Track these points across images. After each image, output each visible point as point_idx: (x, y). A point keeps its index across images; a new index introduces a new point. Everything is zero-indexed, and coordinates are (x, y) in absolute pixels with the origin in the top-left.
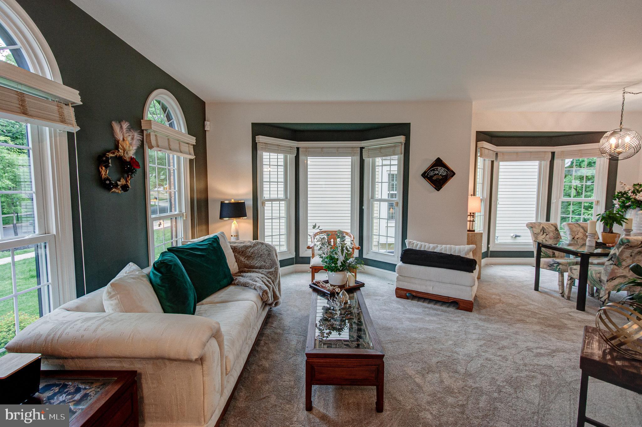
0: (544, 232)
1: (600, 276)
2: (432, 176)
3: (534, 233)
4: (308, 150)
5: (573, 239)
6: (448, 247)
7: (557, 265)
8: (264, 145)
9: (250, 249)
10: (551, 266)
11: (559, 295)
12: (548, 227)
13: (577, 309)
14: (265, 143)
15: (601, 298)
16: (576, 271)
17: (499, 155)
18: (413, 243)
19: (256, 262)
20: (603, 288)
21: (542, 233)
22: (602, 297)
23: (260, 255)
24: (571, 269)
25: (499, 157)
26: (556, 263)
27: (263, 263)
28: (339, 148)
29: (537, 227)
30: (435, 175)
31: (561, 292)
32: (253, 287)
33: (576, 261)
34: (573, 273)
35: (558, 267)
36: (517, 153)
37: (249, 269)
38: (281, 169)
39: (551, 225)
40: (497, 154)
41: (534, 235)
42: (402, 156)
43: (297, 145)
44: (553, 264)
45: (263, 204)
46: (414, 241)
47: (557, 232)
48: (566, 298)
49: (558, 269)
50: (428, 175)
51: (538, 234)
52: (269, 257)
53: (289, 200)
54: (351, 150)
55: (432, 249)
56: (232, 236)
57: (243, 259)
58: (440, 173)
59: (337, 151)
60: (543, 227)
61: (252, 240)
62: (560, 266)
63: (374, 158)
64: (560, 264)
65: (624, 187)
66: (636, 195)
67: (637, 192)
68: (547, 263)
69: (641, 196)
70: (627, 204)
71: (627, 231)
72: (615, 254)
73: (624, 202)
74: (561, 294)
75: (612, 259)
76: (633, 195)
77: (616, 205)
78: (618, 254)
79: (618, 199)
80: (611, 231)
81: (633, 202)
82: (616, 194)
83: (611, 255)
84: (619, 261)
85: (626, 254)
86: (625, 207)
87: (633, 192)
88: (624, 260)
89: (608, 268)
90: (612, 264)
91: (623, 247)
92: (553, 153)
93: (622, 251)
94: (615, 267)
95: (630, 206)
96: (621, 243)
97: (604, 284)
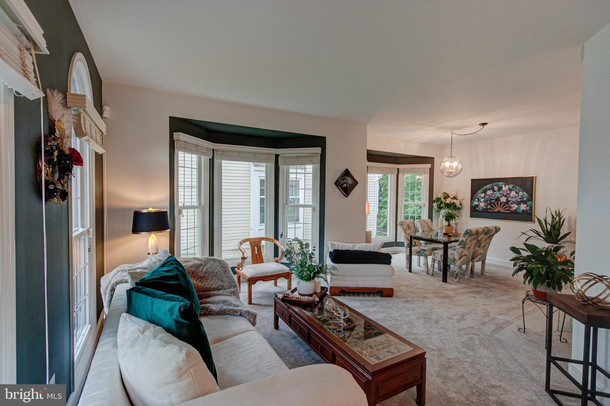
0: (409, 228)
1: (454, 256)
2: (342, 185)
4: (225, 153)
5: (423, 231)
6: (363, 245)
7: (423, 251)
8: (184, 143)
9: (201, 268)
10: (419, 252)
11: (425, 274)
12: (410, 224)
13: (443, 282)
14: (184, 142)
15: (455, 272)
16: (437, 254)
18: (335, 244)
19: (211, 283)
22: (456, 271)
23: (214, 274)
24: (434, 254)
25: (369, 170)
26: (423, 250)
27: (220, 282)
28: (256, 153)
29: (405, 224)
30: (344, 183)
31: (427, 271)
32: (239, 313)
33: (431, 247)
34: (435, 257)
35: (424, 253)
37: (207, 293)
38: (195, 172)
39: (411, 222)
41: (404, 231)
42: (319, 165)
43: (213, 147)
45: (180, 212)
46: (335, 243)
47: (415, 227)
48: (431, 275)
49: (424, 255)
50: (339, 183)
51: (406, 229)
52: (225, 275)
53: (204, 207)
54: (267, 156)
55: (352, 248)
56: (149, 254)
57: (195, 281)
58: (348, 182)
59: (255, 156)
60: (408, 224)
61: (208, 257)
62: (426, 252)
63: (288, 166)
64: (425, 250)
65: (438, 193)
66: (446, 200)
67: (445, 198)
68: (416, 250)
69: (448, 201)
70: (441, 206)
71: (456, 224)
72: (463, 241)
73: (440, 205)
74: (427, 272)
75: (462, 244)
76: (444, 200)
77: (435, 207)
78: (464, 240)
79: (435, 203)
80: (449, 225)
81: (445, 205)
82: (434, 199)
83: (461, 241)
84: (465, 245)
85: (469, 240)
86: (440, 208)
87: (444, 198)
88: (467, 244)
89: (459, 250)
90: (461, 247)
91: (467, 235)
92: (398, 169)
93: (467, 239)
94: (463, 249)
95: (443, 207)
96: (466, 233)
97: (457, 261)
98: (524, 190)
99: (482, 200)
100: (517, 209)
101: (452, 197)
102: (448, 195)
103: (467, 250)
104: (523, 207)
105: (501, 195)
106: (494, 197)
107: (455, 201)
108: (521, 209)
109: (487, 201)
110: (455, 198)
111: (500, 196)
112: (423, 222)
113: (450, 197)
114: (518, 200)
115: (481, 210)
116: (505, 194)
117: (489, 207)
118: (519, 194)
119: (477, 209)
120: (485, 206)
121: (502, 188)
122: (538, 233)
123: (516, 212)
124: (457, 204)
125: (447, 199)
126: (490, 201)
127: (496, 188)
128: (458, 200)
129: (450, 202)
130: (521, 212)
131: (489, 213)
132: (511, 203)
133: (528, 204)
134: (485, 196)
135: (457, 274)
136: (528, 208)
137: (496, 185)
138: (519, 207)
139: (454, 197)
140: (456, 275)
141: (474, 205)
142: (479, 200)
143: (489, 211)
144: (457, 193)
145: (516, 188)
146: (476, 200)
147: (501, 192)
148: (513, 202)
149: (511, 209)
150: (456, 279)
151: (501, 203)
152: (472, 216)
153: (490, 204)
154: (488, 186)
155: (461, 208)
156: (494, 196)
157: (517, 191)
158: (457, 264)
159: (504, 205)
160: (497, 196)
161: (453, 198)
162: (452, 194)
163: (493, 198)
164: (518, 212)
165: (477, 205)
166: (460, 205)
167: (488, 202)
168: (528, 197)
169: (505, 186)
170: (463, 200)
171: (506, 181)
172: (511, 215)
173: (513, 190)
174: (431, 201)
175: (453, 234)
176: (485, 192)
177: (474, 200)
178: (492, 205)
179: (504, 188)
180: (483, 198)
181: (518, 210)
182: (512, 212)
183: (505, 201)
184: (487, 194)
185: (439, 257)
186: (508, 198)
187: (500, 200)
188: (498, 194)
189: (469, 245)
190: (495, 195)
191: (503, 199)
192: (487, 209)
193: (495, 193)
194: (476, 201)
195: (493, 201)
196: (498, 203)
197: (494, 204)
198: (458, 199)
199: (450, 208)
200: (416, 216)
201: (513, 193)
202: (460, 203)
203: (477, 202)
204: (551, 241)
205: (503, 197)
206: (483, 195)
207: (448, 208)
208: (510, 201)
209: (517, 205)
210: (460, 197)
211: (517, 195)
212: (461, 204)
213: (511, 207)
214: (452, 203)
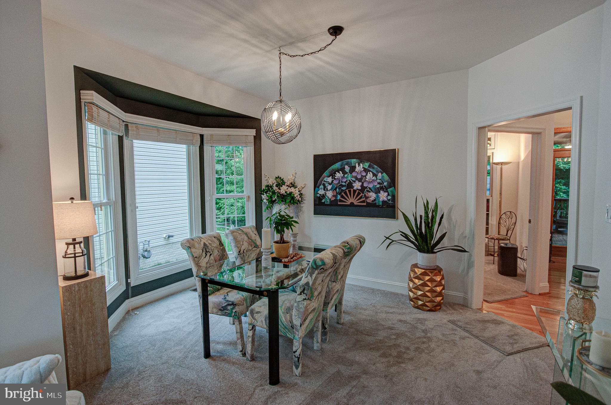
0: (206, 252)
1: (291, 319)
3: (193, 256)
5: (240, 252)
7: (232, 307)
10: (224, 310)
11: (238, 356)
12: (211, 242)
13: (270, 383)
15: (294, 352)
16: (259, 315)
17: (130, 128)
20: (296, 337)
21: (204, 255)
22: (296, 351)
24: (252, 313)
25: (130, 132)
26: (231, 305)
29: (197, 245)
31: (242, 349)
34: (255, 319)
35: (234, 311)
36: (158, 129)
39: (214, 239)
40: (127, 126)
41: (194, 260)
44: (226, 306)
47: (221, 248)
48: (250, 359)
49: (233, 314)
51: (199, 257)
60: (205, 244)
62: (237, 309)
64: (236, 305)
65: (268, 180)
66: (279, 189)
67: (279, 185)
68: (219, 304)
69: (283, 190)
70: (274, 199)
71: (295, 235)
72: (307, 284)
73: (271, 197)
74: (241, 351)
75: (305, 292)
76: (277, 188)
77: (265, 201)
78: (311, 283)
79: (265, 194)
80: (282, 241)
81: (278, 196)
82: (263, 187)
83: (303, 286)
84: (312, 294)
85: (319, 281)
86: (272, 202)
87: (277, 186)
88: (316, 289)
89: (301, 306)
90: (305, 299)
91: (316, 272)
92: (202, 136)
93: (316, 279)
94: (308, 302)
95: (275, 200)
96: (315, 267)
97: (297, 330)
98: (384, 170)
99: (329, 187)
100: (375, 200)
101: (288, 183)
102: (282, 180)
103: (317, 299)
104: (383, 196)
105: (354, 179)
106: (345, 182)
107: (292, 190)
108: (381, 199)
109: (336, 189)
110: (293, 185)
111: (352, 181)
112: (240, 232)
113: (286, 184)
114: (376, 186)
115: (328, 203)
116: (359, 177)
117: (339, 197)
118: (378, 177)
119: (323, 201)
120: (334, 196)
121: (355, 167)
122: (406, 236)
123: (373, 204)
124: (295, 196)
125: (282, 186)
126: (340, 188)
127: (347, 169)
128: (297, 189)
129: (286, 192)
130: (381, 204)
131: (340, 207)
132: (368, 191)
133: (389, 192)
134: (333, 180)
135: (299, 358)
136: (389, 197)
137: (347, 164)
138: (378, 196)
139: (291, 184)
140: (297, 359)
141: (318, 195)
142: (325, 188)
143: (339, 203)
144: (295, 177)
145: (373, 168)
146: (322, 187)
147: (354, 174)
148: (370, 188)
149: (368, 201)
150: (297, 367)
151: (355, 191)
152: (316, 213)
153: (340, 194)
154: (337, 166)
155: (302, 201)
156: (344, 180)
157: (375, 172)
158: (298, 335)
159: (359, 194)
160: (349, 180)
161: (291, 186)
162: (288, 178)
163: (344, 184)
164: (377, 204)
165: (323, 195)
166: (300, 197)
167: (338, 190)
168: (390, 180)
169: (359, 165)
170: (304, 187)
171: (360, 156)
172: (368, 208)
173: (370, 171)
174: (259, 191)
175: (289, 258)
176: (332, 175)
177: (319, 187)
178: (343, 194)
179: (358, 169)
180: (330, 184)
181: (377, 202)
182: (369, 205)
183: (360, 188)
184: (336, 177)
185: (262, 321)
186: (363, 183)
187: (353, 187)
188: (349, 177)
189: (319, 289)
190: (346, 179)
191: (357, 185)
192: (336, 200)
193: (346, 175)
194: (321, 189)
195: (344, 188)
196: (350, 191)
197: (346, 193)
198: (297, 187)
199: (285, 201)
200: (236, 217)
201: (370, 176)
202: (299, 193)
203: (323, 190)
204: (424, 248)
205: (357, 182)
206: (330, 179)
207: (282, 201)
208: (366, 187)
209: (376, 193)
210: (299, 184)
211: (374, 178)
212: (301, 195)
213: (368, 197)
214: (288, 193)
